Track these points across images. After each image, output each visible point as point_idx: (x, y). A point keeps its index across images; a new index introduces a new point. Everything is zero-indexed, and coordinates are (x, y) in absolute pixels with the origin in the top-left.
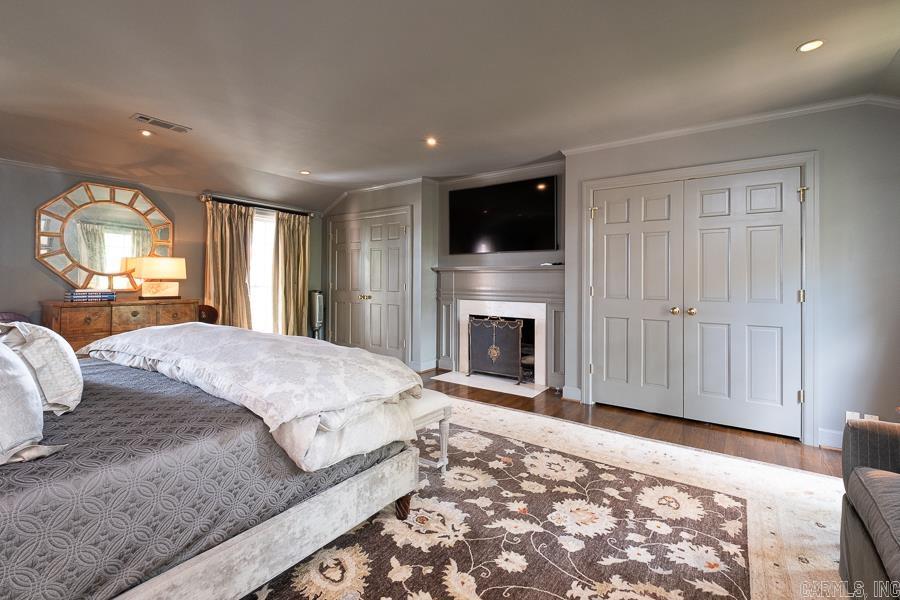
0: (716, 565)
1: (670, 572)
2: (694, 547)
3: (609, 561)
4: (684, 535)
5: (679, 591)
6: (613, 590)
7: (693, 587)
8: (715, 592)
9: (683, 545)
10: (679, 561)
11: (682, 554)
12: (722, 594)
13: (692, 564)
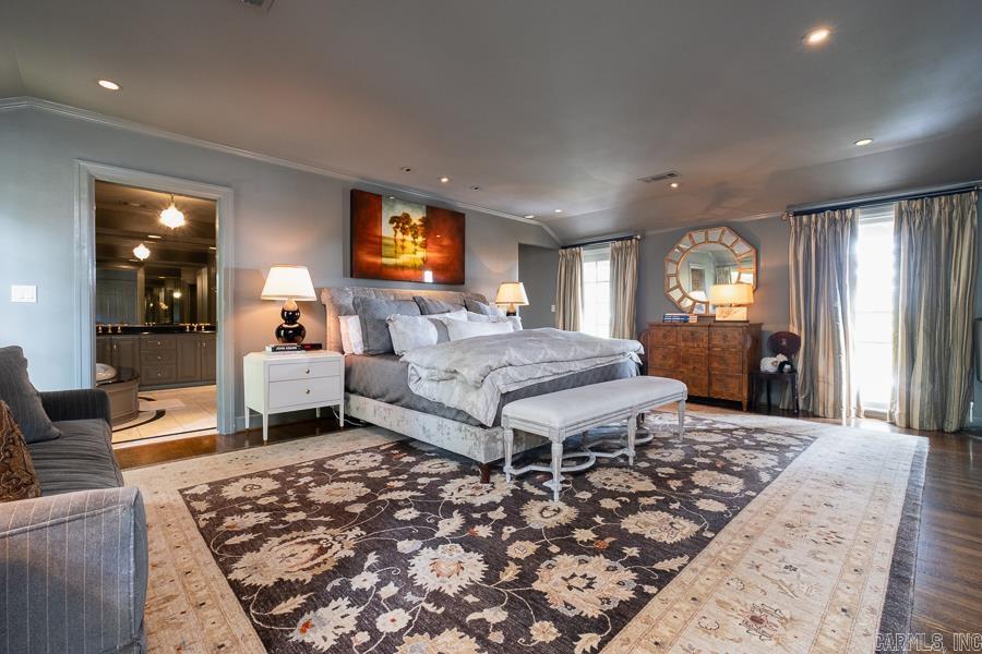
0: (303, 631)
1: (329, 589)
2: (340, 632)
3: (372, 558)
4: (363, 637)
5: (307, 582)
6: (342, 548)
7: (303, 593)
8: (283, 604)
9: (350, 625)
10: (333, 604)
11: (338, 613)
12: (278, 607)
13: (321, 611)
